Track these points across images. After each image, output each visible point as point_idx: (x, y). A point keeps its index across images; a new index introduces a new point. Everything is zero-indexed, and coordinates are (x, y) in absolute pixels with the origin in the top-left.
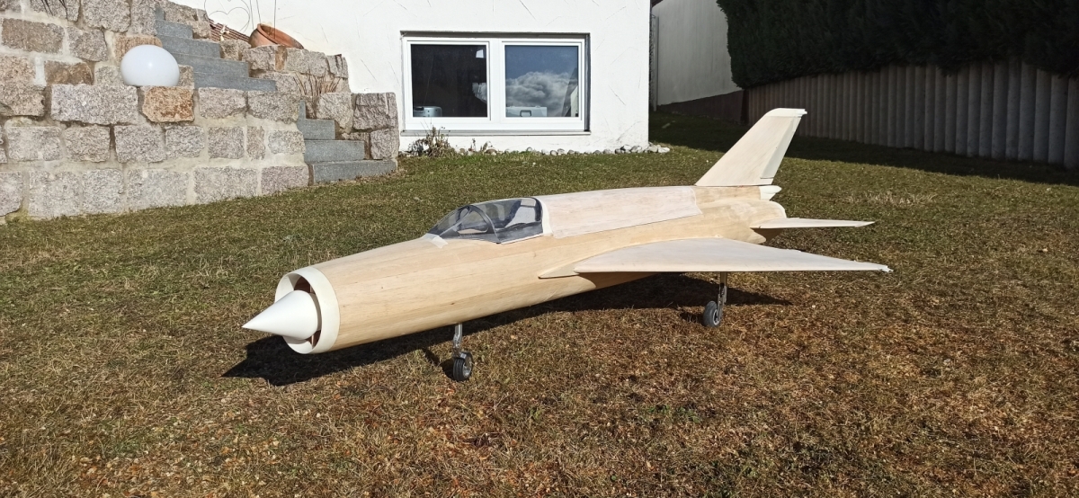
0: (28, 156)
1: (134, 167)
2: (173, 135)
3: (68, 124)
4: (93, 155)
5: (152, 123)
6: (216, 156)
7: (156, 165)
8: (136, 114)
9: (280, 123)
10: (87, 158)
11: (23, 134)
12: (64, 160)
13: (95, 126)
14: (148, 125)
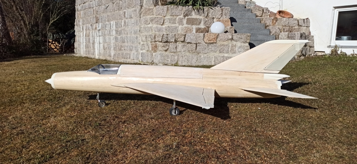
0: (180, 51)
1: (200, 54)
2: (210, 47)
3: (188, 43)
4: (192, 51)
5: (206, 43)
6: (221, 52)
7: (205, 54)
8: (203, 40)
9: (242, 43)
10: (191, 52)
11: (180, 45)
12: (186, 52)
13: (193, 44)
14: (205, 44)
